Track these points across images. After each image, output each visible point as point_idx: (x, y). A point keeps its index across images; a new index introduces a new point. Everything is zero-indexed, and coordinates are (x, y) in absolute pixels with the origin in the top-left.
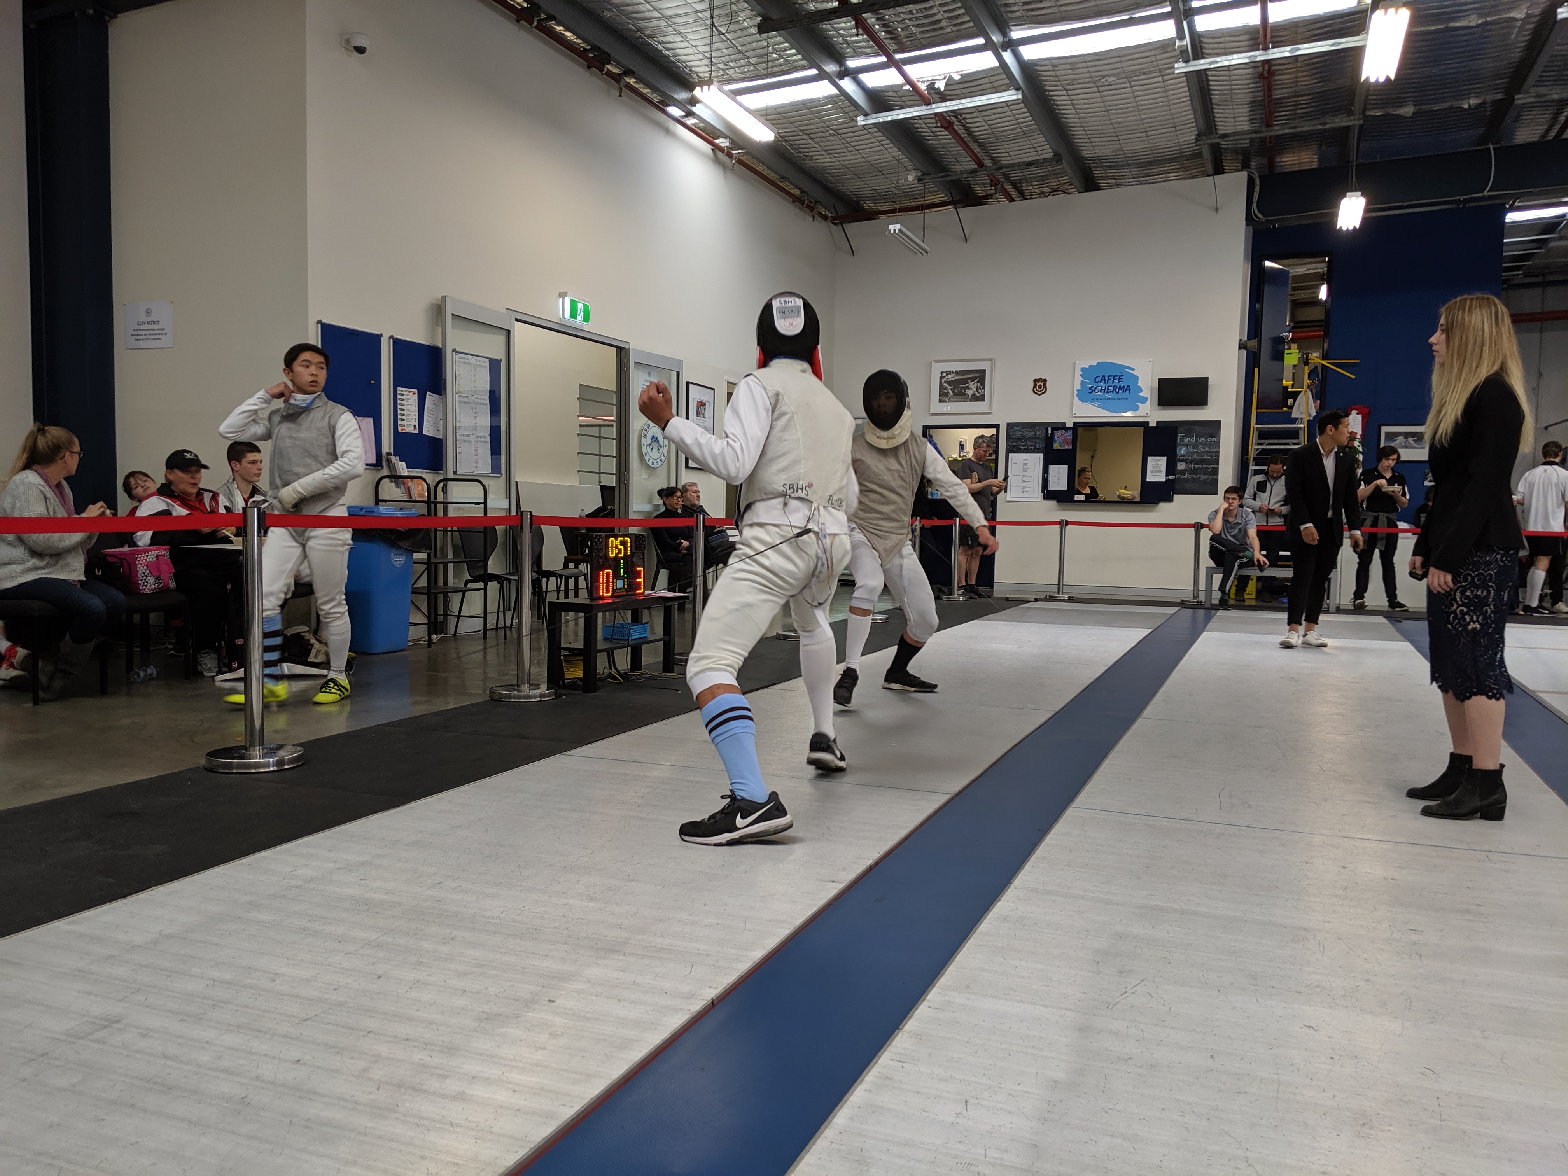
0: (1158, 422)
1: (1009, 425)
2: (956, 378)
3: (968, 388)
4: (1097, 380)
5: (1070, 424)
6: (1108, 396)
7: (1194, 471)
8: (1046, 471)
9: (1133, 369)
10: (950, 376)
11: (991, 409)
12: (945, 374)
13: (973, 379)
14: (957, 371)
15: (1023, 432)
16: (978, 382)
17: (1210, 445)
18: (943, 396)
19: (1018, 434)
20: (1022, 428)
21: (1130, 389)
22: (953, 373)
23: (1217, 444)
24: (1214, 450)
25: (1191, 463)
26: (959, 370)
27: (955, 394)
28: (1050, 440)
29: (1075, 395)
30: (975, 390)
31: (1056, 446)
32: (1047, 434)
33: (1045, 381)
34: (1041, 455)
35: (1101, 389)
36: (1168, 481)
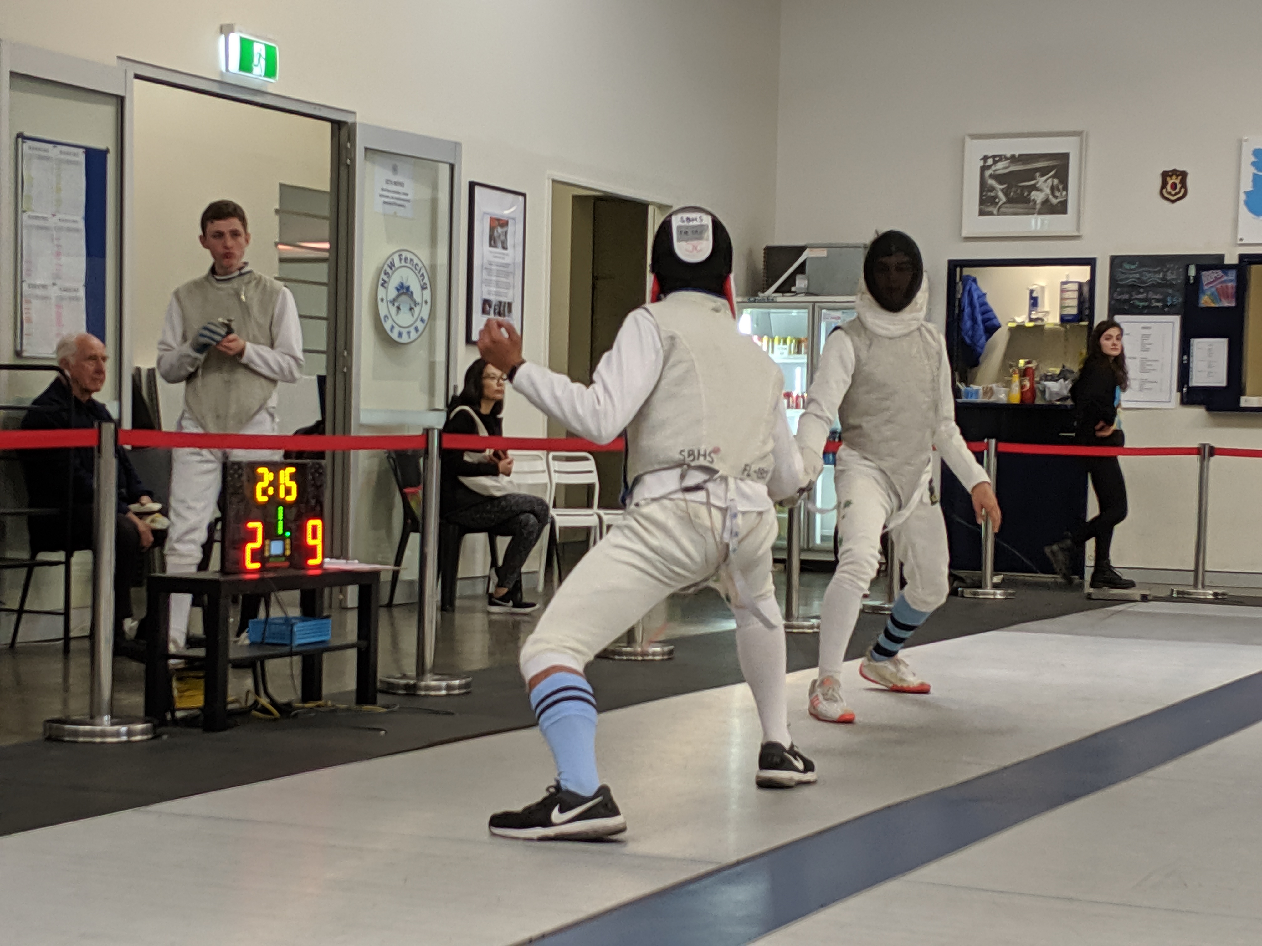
1: (1114, 260)
2: (1013, 168)
3: (1034, 188)
5: (1231, 259)
8: (1185, 349)
10: (1000, 165)
11: (1078, 229)
12: (990, 161)
13: (1044, 172)
14: (1013, 156)
15: (1140, 273)
16: (1054, 177)
19: (1133, 278)
20: (1140, 267)
22: (1006, 159)
26: (1017, 153)
27: (1010, 201)
28: (1193, 289)
29: (1242, 203)
30: (1048, 191)
31: (1205, 301)
32: (1187, 277)
33: (1183, 175)
34: (1175, 320)
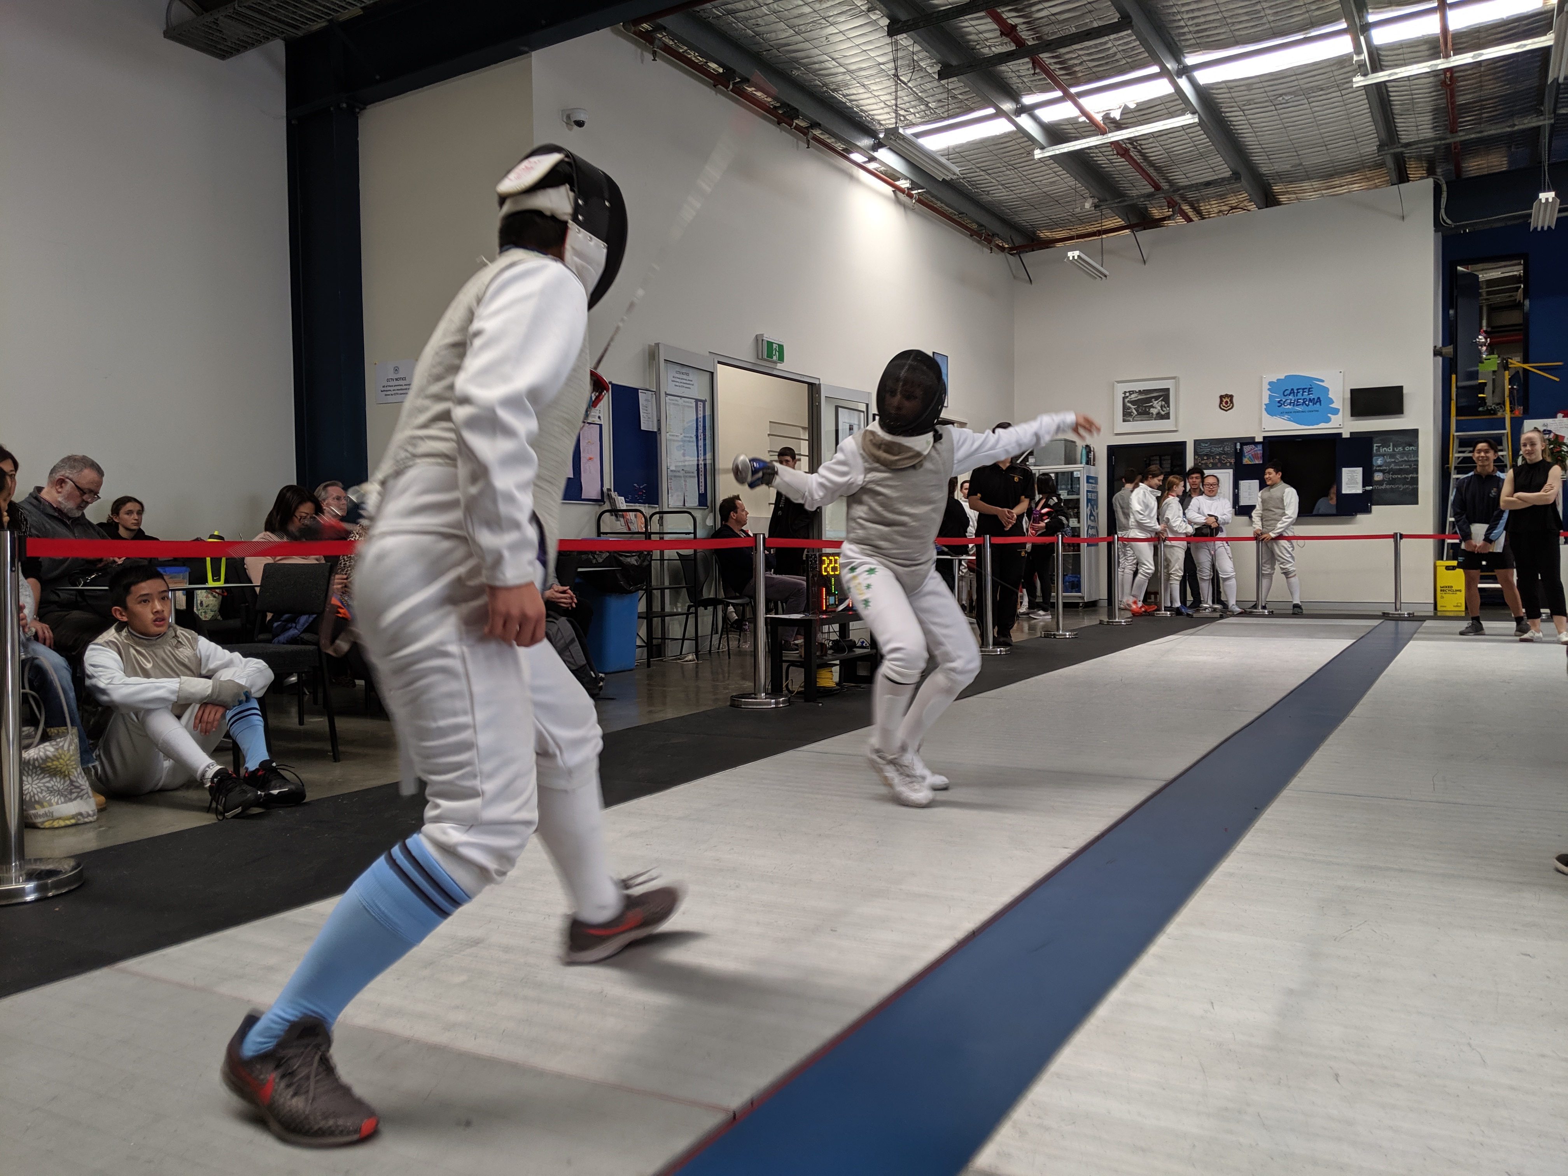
0: (1351, 433)
1: (1195, 441)
2: (1140, 397)
3: (1152, 407)
4: (1285, 394)
5: (1259, 439)
6: (1298, 408)
7: (1392, 482)
8: (1236, 486)
9: (1323, 381)
10: (1133, 396)
11: (1176, 426)
12: (1127, 394)
13: (1156, 398)
14: (1140, 391)
15: (1211, 448)
16: (1162, 401)
17: (1407, 454)
18: (1127, 415)
19: (1206, 450)
20: (1210, 444)
21: (1320, 401)
22: (1136, 392)
23: (1416, 453)
24: (1413, 459)
25: (1389, 473)
26: (1142, 389)
27: (1139, 414)
28: (1239, 455)
29: (1264, 410)
30: (1159, 408)
31: (1246, 461)
32: (1236, 449)
33: (1231, 397)
34: (1231, 471)
35: (1291, 403)
36: (1365, 492)
